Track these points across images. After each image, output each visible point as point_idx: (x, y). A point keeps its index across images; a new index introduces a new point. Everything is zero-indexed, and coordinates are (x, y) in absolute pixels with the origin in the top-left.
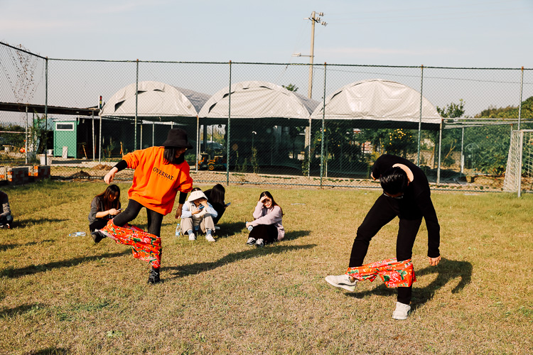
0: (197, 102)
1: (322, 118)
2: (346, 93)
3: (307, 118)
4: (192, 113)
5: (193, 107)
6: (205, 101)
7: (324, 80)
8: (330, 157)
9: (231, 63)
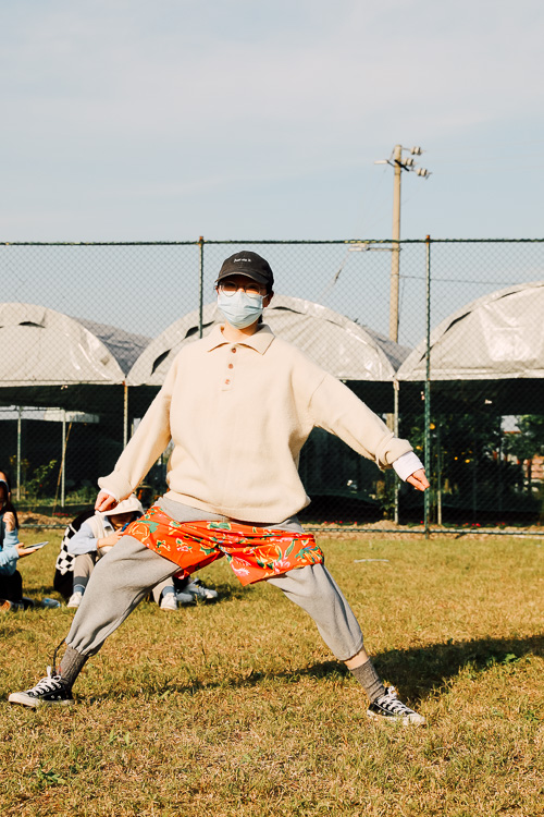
0: (123, 351)
1: (425, 379)
2: (480, 316)
3: (388, 378)
4: (111, 375)
5: (114, 363)
6: (142, 348)
7: (425, 300)
8: (447, 490)
9: (202, 242)
